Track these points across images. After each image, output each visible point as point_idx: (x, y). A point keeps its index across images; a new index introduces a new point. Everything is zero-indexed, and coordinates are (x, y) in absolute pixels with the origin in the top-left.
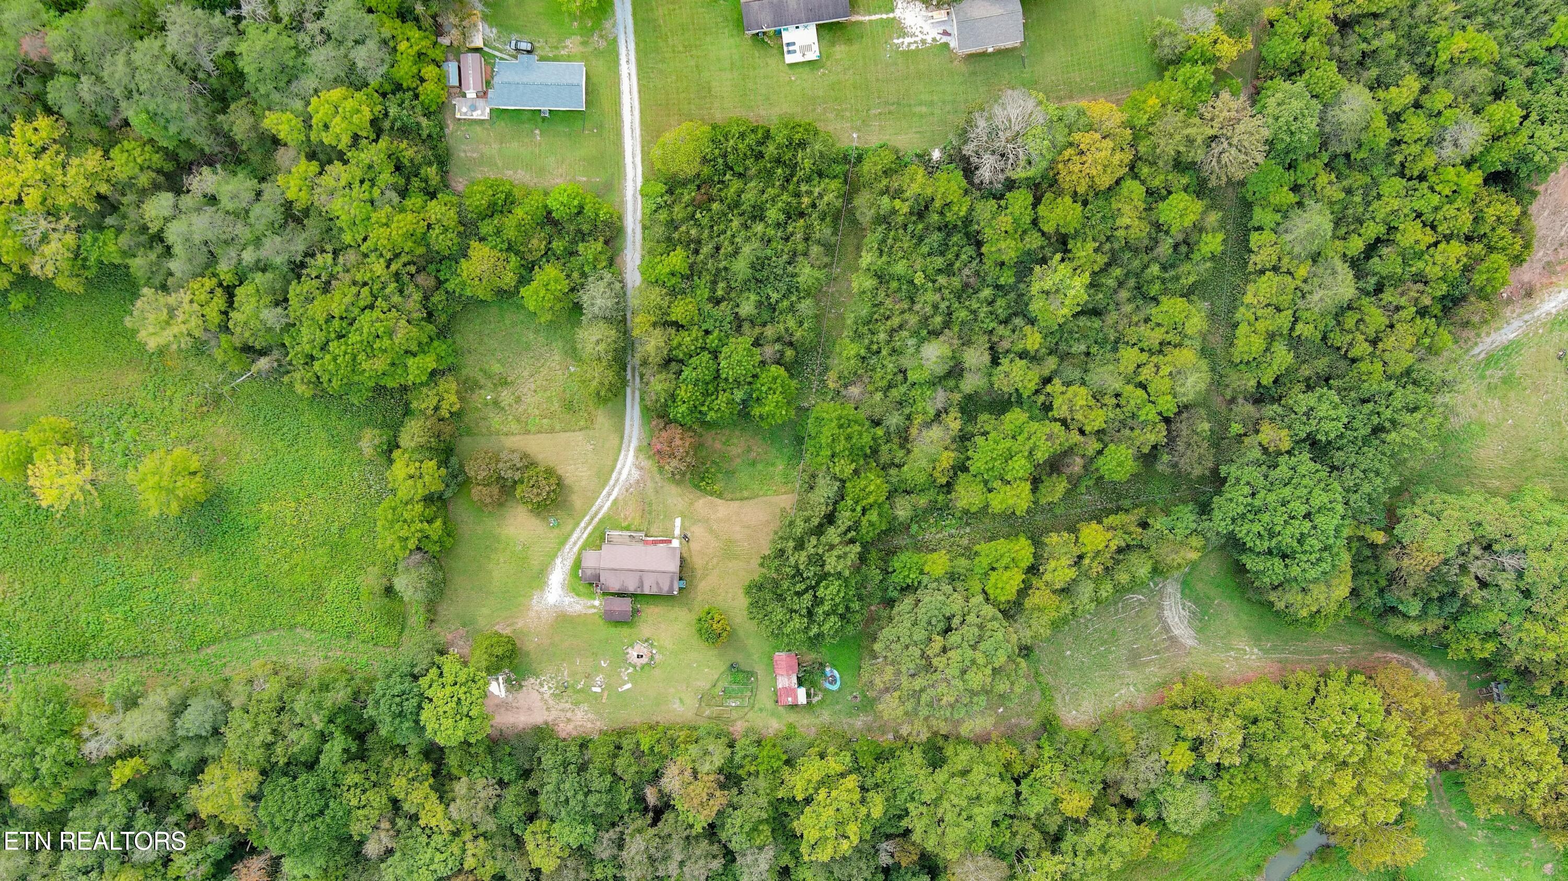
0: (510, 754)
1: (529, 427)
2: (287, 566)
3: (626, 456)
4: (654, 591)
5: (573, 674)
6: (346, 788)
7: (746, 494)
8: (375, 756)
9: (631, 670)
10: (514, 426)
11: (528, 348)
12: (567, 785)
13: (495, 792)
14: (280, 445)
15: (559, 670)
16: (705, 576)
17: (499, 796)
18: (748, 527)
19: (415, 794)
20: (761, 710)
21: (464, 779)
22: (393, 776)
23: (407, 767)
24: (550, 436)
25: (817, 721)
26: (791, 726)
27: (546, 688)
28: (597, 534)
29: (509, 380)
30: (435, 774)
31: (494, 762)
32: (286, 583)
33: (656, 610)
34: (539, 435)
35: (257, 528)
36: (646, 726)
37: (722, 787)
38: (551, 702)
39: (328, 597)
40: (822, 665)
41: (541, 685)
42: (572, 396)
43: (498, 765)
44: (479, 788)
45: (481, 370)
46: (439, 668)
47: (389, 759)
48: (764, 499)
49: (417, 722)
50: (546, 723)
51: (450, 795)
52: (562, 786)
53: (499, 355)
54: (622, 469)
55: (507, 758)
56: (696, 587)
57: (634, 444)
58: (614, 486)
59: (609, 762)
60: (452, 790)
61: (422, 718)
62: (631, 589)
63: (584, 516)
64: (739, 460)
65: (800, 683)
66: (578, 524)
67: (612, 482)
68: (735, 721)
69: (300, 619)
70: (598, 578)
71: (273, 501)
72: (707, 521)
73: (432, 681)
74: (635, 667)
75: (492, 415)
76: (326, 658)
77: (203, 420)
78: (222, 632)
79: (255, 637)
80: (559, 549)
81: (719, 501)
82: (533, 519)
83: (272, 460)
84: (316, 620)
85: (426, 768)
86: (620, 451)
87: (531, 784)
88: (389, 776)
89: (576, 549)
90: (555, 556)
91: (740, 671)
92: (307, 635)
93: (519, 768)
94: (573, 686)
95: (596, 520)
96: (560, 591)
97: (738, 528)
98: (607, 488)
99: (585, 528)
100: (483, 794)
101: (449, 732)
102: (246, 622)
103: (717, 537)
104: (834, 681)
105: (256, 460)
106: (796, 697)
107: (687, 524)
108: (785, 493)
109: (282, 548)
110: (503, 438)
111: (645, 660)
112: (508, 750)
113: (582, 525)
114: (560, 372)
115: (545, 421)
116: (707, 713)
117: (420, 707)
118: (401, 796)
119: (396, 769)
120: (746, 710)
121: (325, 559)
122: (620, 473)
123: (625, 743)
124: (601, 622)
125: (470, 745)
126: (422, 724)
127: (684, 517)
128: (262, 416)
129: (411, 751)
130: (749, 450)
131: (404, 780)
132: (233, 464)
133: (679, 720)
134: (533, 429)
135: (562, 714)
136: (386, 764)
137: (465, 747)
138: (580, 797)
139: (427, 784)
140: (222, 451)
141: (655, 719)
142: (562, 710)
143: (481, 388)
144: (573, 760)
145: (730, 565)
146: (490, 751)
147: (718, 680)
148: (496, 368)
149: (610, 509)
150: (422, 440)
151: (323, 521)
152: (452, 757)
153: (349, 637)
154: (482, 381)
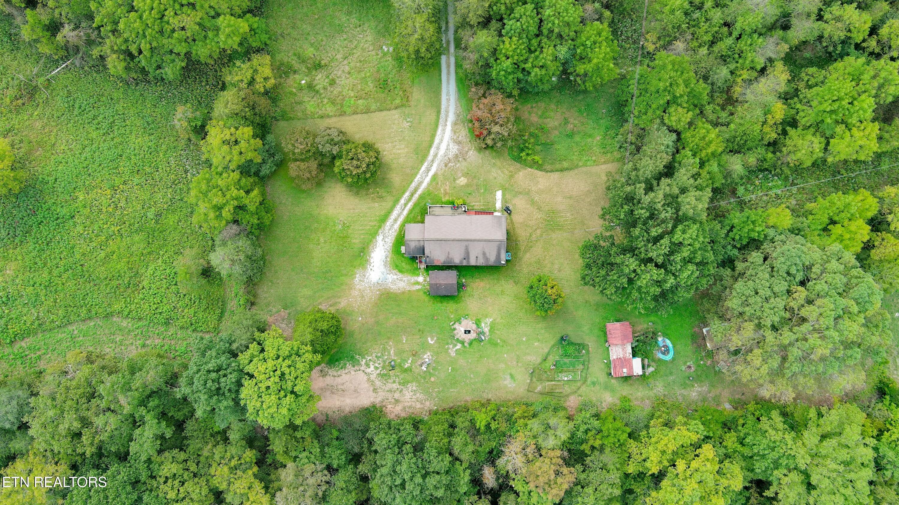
0: (337, 439)
1: (345, 109)
2: (103, 254)
3: (444, 130)
4: (481, 262)
5: (400, 352)
6: (162, 480)
7: (565, 164)
8: (194, 445)
9: (459, 346)
10: (330, 109)
11: (340, 30)
12: (404, 467)
13: (324, 479)
14: (94, 135)
15: (384, 349)
16: (528, 248)
17: (327, 483)
18: (570, 198)
19: (238, 484)
20: (594, 383)
21: (290, 465)
22: (214, 465)
23: (228, 454)
24: (365, 116)
25: (651, 394)
26: (625, 399)
27: (372, 368)
28: (417, 210)
29: (323, 63)
30: (260, 463)
31: (322, 448)
32: (102, 272)
33: (482, 284)
34: (355, 116)
35: (73, 217)
36: (478, 405)
37: (567, 463)
38: (378, 383)
39: (145, 283)
40: (655, 334)
41: (368, 365)
42: (387, 75)
43: (326, 449)
44: (307, 474)
45: (295, 55)
46: (259, 344)
47: (210, 446)
48: (584, 169)
49: (236, 401)
50: (374, 406)
51: (276, 485)
52: (398, 468)
53: (311, 38)
54: (439, 144)
55: (335, 443)
56: (521, 259)
57: (451, 117)
58: (433, 161)
59: (446, 440)
60: (278, 480)
61: (242, 396)
62: (457, 260)
63: (404, 193)
64: (557, 132)
65: (634, 355)
66: (397, 201)
67: (430, 158)
68: (568, 396)
69: (117, 307)
70: (422, 250)
71: (88, 190)
72: (528, 193)
73: (252, 357)
74: (463, 343)
75: (306, 99)
76: (144, 346)
77: (18, 113)
78: (37, 323)
79: (70, 328)
80: (380, 227)
81: (539, 173)
82: (352, 198)
83: (87, 149)
84: (133, 307)
85: (250, 455)
86: (437, 126)
87: (363, 468)
88: (210, 465)
89: (397, 226)
90: (375, 234)
91: (570, 343)
92: (124, 324)
93: (348, 452)
94: (400, 365)
95: (416, 196)
96: (383, 269)
97: (559, 199)
98: (426, 164)
99: (406, 205)
100: (311, 481)
101: (272, 410)
102: (61, 312)
103: (539, 208)
104: (666, 352)
105: (71, 150)
106: (631, 368)
107: (508, 196)
108: (605, 163)
109: (97, 236)
110: (318, 121)
111: (473, 335)
112: (335, 434)
113: (402, 201)
114: (373, 53)
115: (360, 102)
116: (539, 388)
117: (239, 384)
118: (223, 487)
119: (217, 457)
120: (579, 384)
121: (142, 246)
122: (438, 148)
123: (459, 421)
124: (427, 298)
125: (295, 428)
126: (242, 403)
127: (504, 190)
128: (77, 106)
129: (233, 436)
130: (566, 121)
131: (226, 469)
132: (48, 155)
133: (510, 397)
134: (348, 110)
135: (390, 395)
136: (205, 453)
137: (291, 431)
138: (418, 479)
139: (250, 472)
140: (38, 143)
141: (485, 396)
142: (390, 391)
143: (295, 72)
144: (409, 439)
145: (554, 236)
146: (317, 435)
147: (548, 354)
148: (310, 52)
149: (429, 185)
150: (237, 108)
151: (139, 207)
152: (277, 442)
153: (167, 323)
154: (296, 65)
